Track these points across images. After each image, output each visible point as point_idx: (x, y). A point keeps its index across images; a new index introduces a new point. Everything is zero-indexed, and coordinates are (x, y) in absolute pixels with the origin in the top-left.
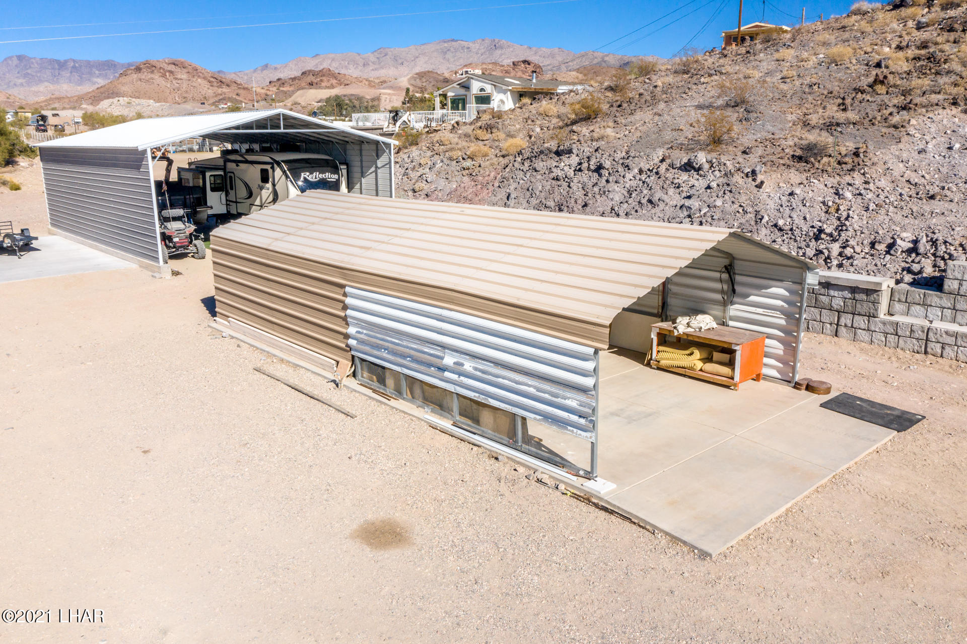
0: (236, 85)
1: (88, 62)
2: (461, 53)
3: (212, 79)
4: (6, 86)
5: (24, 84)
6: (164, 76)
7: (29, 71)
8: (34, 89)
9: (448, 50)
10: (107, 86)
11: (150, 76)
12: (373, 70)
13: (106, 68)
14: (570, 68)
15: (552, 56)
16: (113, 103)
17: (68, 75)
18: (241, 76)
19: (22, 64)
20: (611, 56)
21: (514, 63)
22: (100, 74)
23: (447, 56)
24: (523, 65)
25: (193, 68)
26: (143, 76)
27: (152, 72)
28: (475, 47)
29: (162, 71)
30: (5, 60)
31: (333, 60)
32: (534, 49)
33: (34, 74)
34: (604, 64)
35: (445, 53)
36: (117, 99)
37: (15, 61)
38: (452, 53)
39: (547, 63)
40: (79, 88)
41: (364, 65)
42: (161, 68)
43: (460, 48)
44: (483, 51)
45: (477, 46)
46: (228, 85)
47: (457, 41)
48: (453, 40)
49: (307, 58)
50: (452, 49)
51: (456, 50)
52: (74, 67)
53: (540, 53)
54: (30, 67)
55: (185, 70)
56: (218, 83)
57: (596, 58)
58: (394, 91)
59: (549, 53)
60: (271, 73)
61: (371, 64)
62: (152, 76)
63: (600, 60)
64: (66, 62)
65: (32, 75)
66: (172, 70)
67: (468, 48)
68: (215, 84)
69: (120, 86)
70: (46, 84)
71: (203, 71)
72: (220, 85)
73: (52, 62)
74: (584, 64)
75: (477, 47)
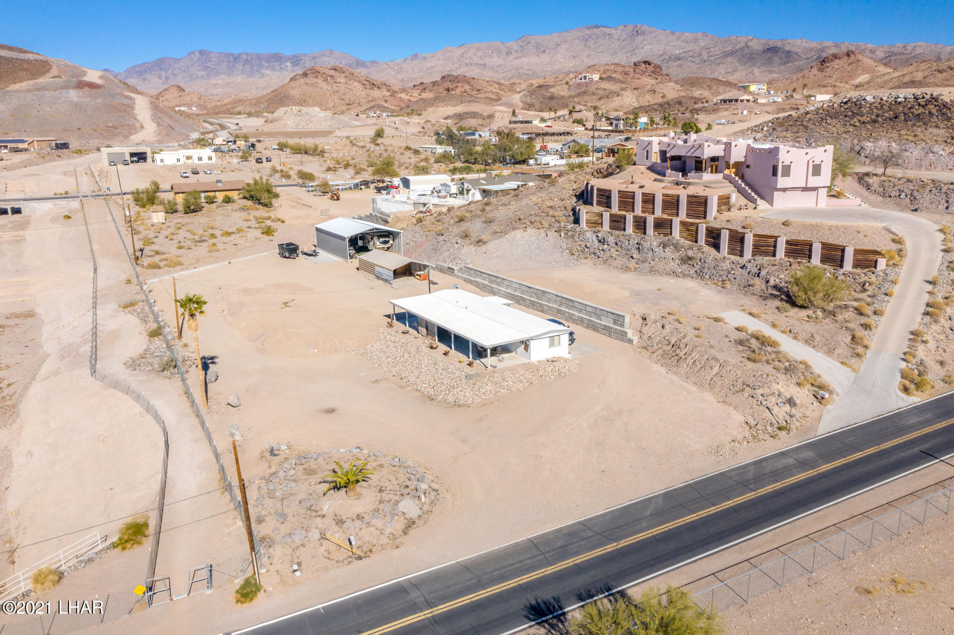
0: (385, 87)
1: (258, 55)
2: (603, 39)
3: (365, 82)
4: (189, 78)
5: (204, 76)
6: (326, 80)
7: (209, 64)
8: (213, 81)
9: (590, 37)
10: (280, 90)
11: (315, 80)
12: (515, 58)
13: (273, 60)
14: (711, 54)
15: (696, 41)
16: (287, 111)
17: (241, 67)
18: (392, 66)
19: (203, 58)
20: (755, 41)
21: (635, 64)
22: (268, 66)
23: (588, 43)
24: (643, 66)
25: (350, 73)
26: (308, 80)
27: (316, 77)
28: (616, 33)
29: (324, 76)
30: (189, 54)
31: (478, 49)
32: (677, 34)
33: (213, 67)
34: (747, 50)
35: (587, 40)
36: (291, 107)
37: (197, 55)
38: (594, 40)
39: (689, 49)
40: (251, 80)
41: (507, 53)
42: (323, 73)
43: (602, 35)
44: (625, 37)
45: (619, 32)
46: (379, 88)
47: (599, 27)
48: (597, 27)
49: (453, 48)
50: (593, 36)
51: (598, 37)
52: (247, 60)
53: (683, 38)
54: (210, 61)
55: (344, 75)
56: (370, 85)
57: (739, 43)
58: (507, 108)
59: (692, 38)
60: (420, 63)
61: (513, 52)
62: (317, 80)
63: (743, 44)
64: (240, 55)
65: (211, 68)
66: (333, 75)
67: (610, 34)
68: (368, 86)
69: (290, 89)
70: (223, 76)
71: (358, 75)
72: (372, 88)
73: (228, 55)
74: (727, 49)
75: (619, 34)
